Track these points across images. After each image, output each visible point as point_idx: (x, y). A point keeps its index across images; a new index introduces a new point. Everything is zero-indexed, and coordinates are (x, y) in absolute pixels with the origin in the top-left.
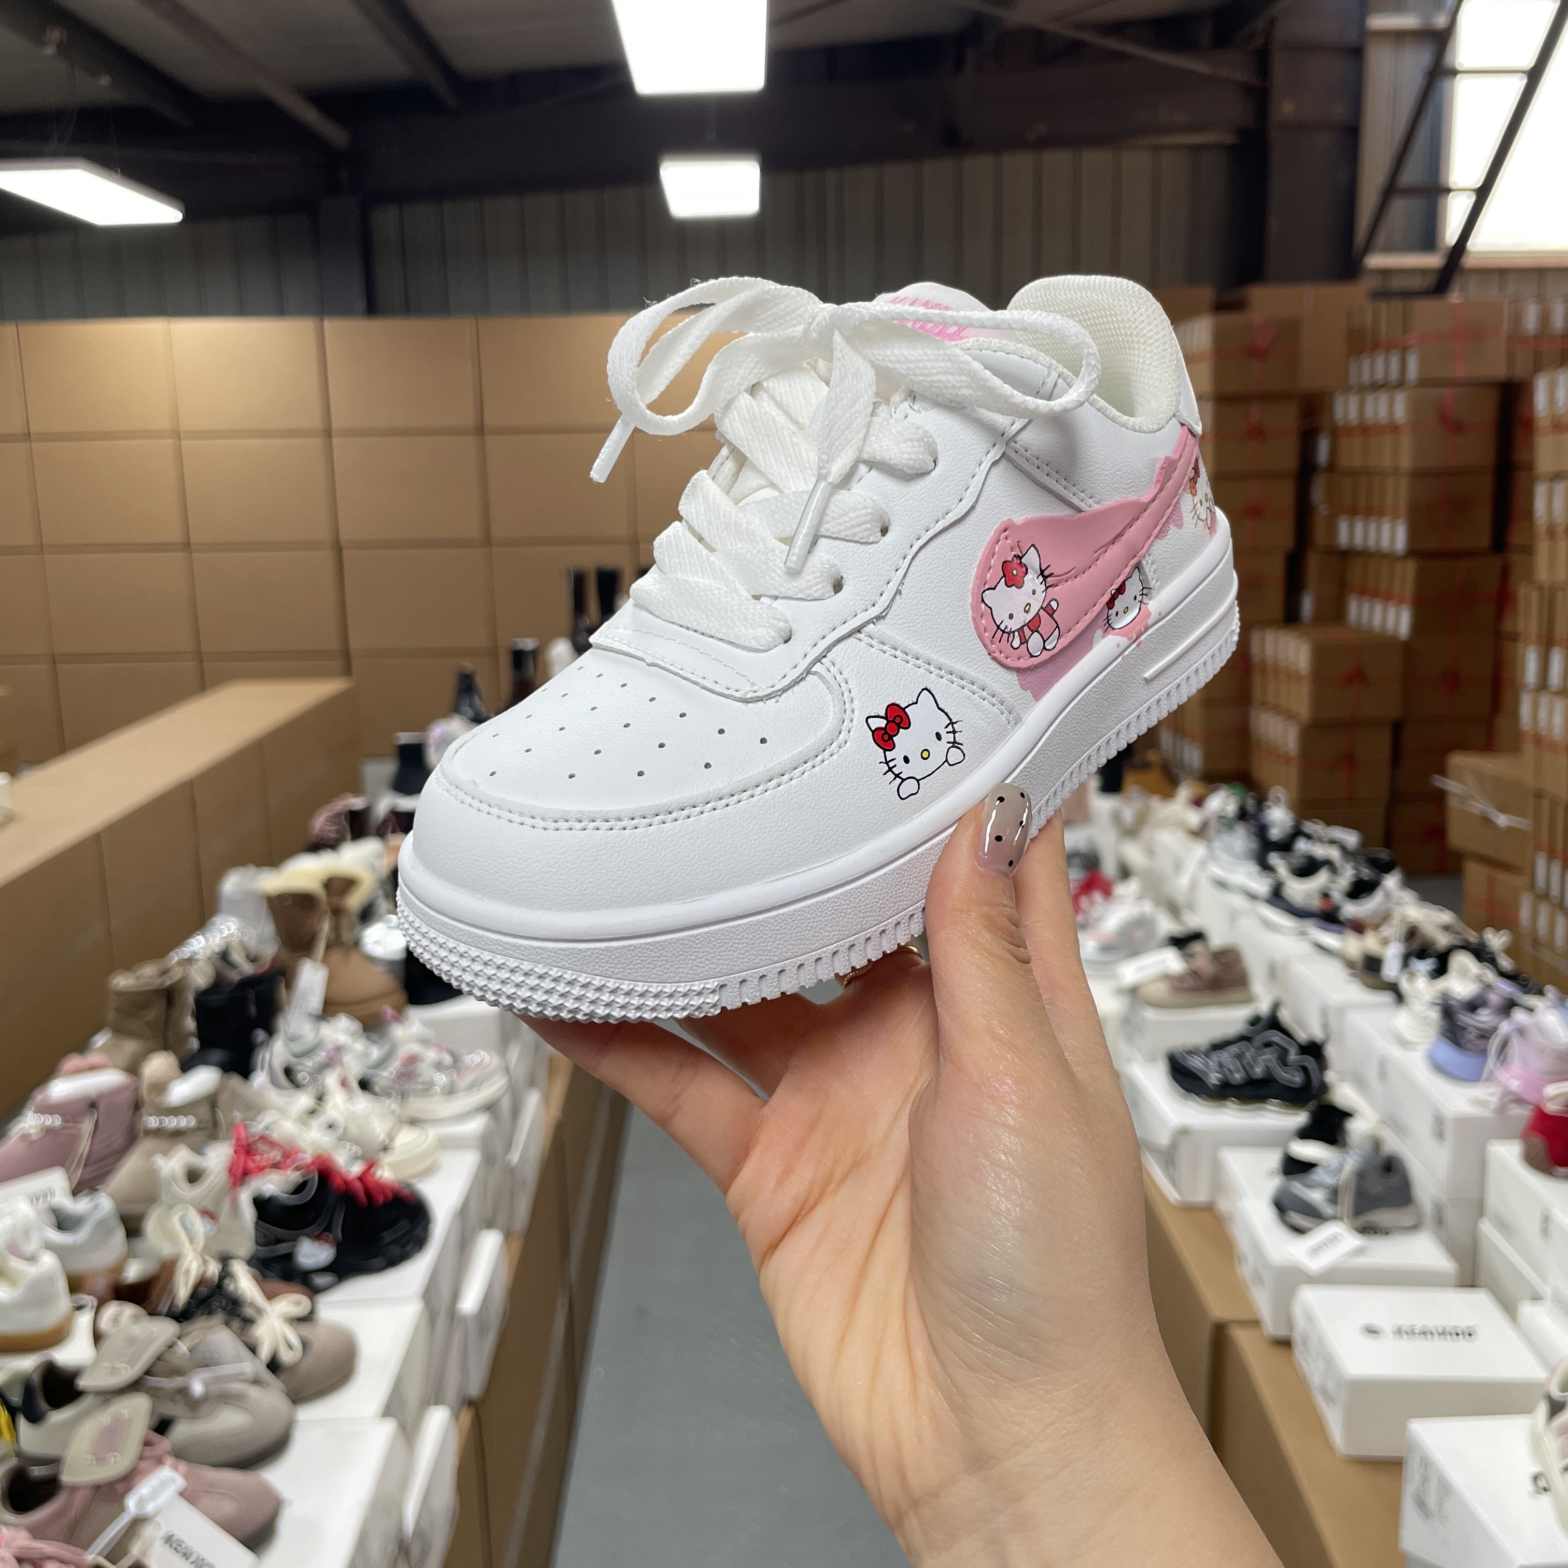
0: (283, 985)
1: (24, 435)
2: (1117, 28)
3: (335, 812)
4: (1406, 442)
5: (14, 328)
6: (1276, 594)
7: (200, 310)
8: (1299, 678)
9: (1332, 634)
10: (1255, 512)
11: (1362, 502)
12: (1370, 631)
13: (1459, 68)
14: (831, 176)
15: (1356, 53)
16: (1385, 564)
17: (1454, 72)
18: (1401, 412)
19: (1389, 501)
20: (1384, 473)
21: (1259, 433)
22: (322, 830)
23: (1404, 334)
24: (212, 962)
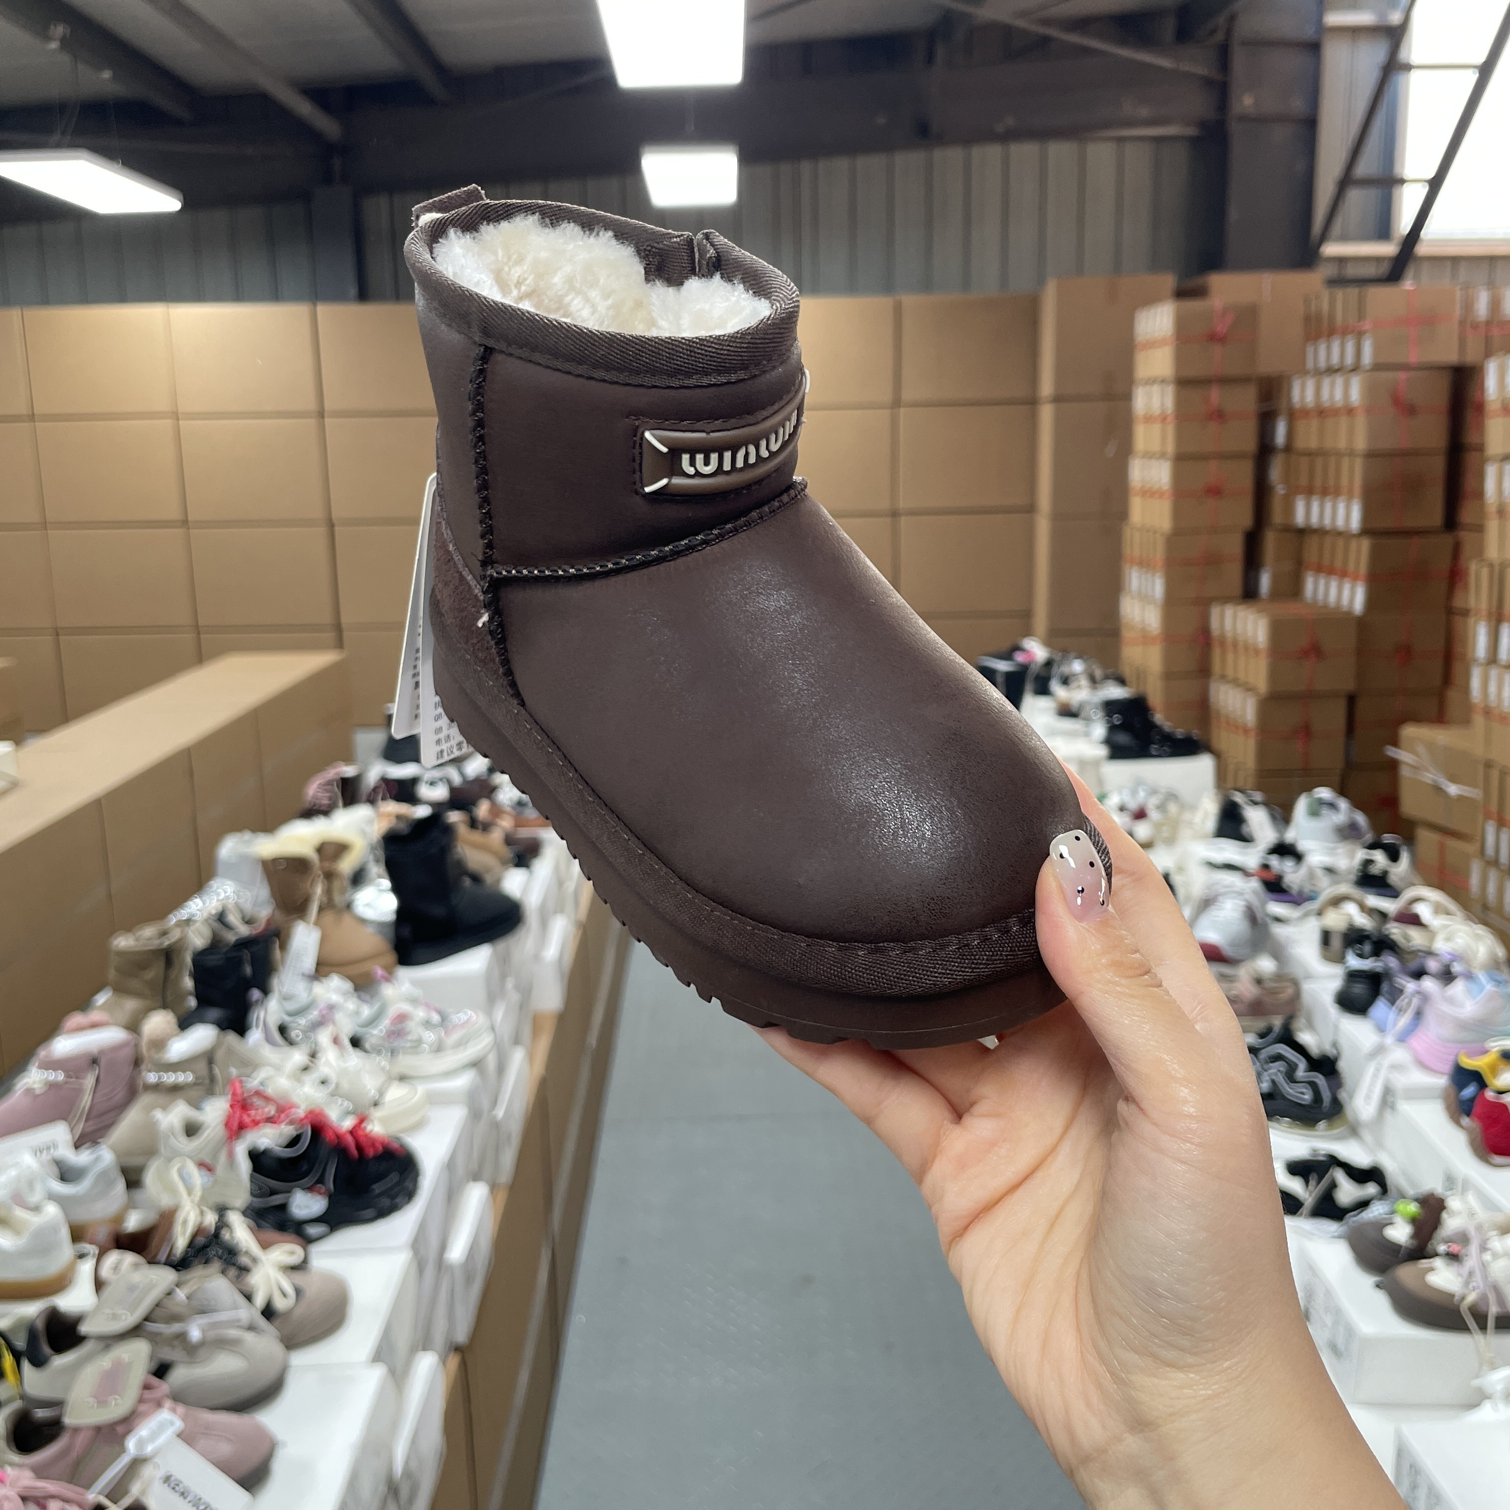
0: (277, 946)
1: (29, 415)
2: (1082, 24)
3: (327, 779)
4: (1361, 423)
5: (20, 313)
6: (1234, 571)
7: (198, 296)
8: (1257, 652)
9: (1290, 609)
10: (1214, 491)
11: (1318, 482)
12: (1325, 606)
13: (1412, 63)
14: (806, 167)
15: (1314, 48)
16: (1340, 542)
17: (1408, 67)
18: (1355, 395)
19: (1344, 481)
20: (1339, 455)
21: (1219, 415)
22: (315, 797)
23: (1360, 319)
24: (209, 924)
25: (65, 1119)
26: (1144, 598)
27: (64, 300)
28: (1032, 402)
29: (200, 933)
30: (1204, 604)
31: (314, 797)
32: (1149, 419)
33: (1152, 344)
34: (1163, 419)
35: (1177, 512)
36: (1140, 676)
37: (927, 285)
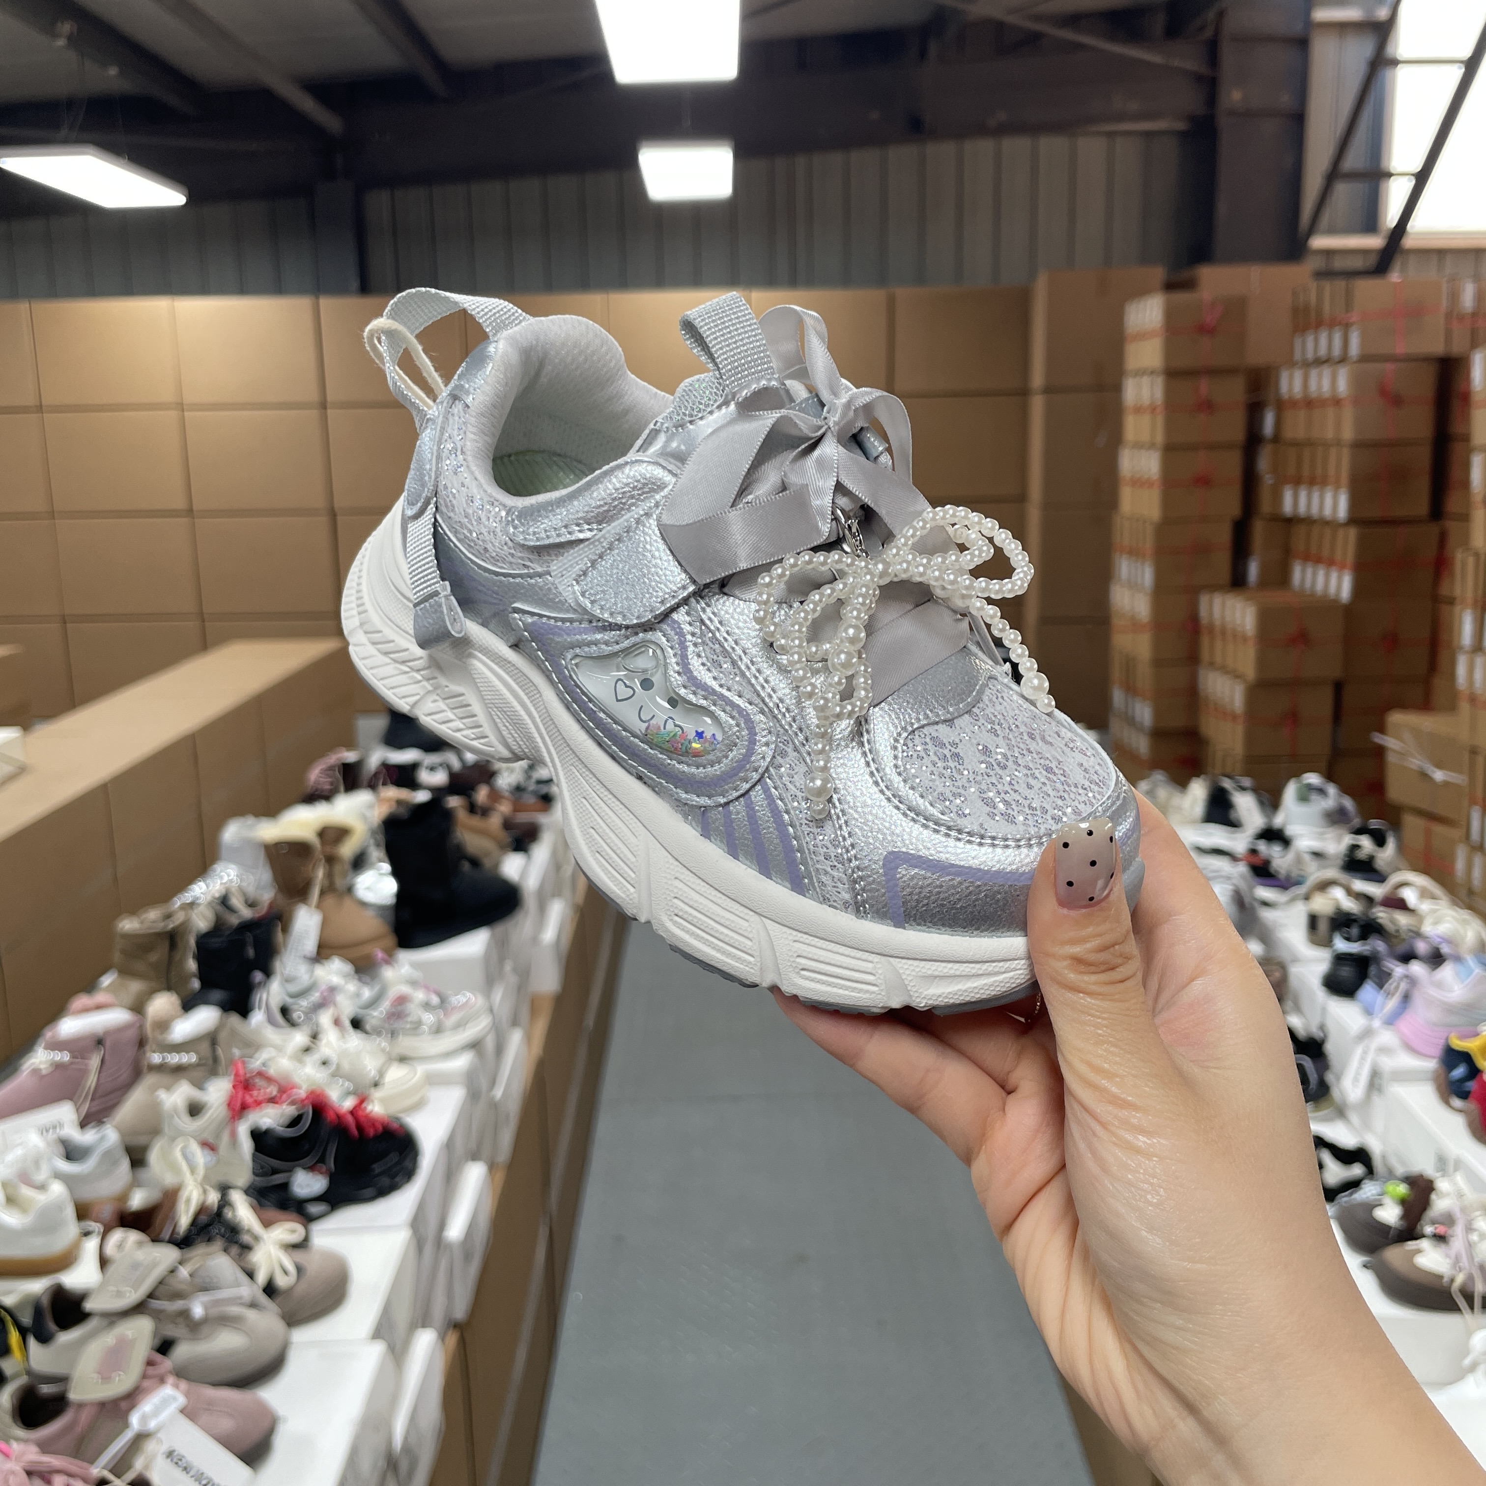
0: (279, 928)
1: (37, 406)
2: (1074, 20)
3: (329, 765)
4: (1348, 416)
5: (28, 305)
6: (1222, 560)
7: (203, 289)
8: (1245, 639)
9: (1277, 598)
10: (1203, 481)
11: (1306, 472)
12: (1313, 594)
13: (1399, 58)
14: (801, 161)
15: (1302, 43)
16: (1328, 531)
17: (1395, 62)
18: (1343, 386)
19: (1332, 471)
20: (1326, 445)
21: (1207, 406)
22: (317, 782)
23: (1347, 311)
24: (213, 908)
25: (70, 1099)
26: (1133, 586)
27: (72, 293)
28: (1024, 392)
29: (204, 917)
30: (1193, 592)
32: (1138, 410)
33: (1142, 336)
34: (1153, 409)
35: (1167, 502)
36: (1130, 663)
37: (920, 278)
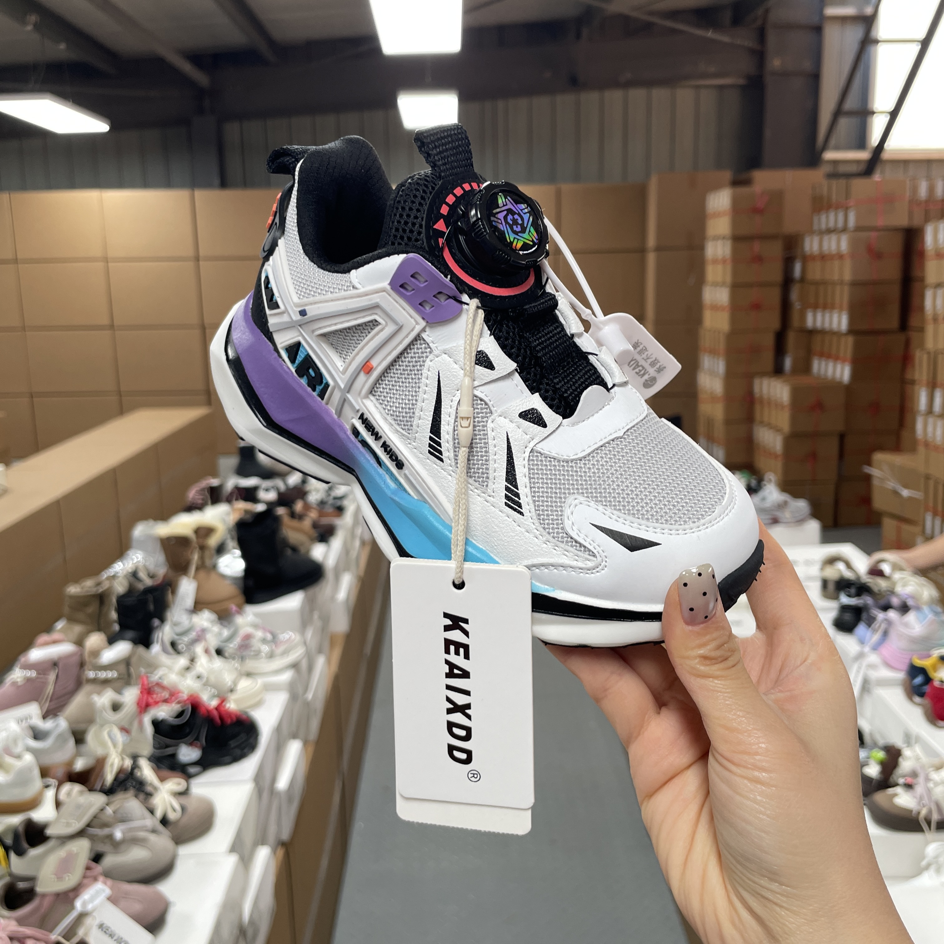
0: (170, 592)
1: (14, 260)
3: (201, 487)
4: (848, 266)
5: (8, 195)
6: (768, 357)
7: (120, 185)
8: (783, 407)
9: (803, 380)
10: (756, 307)
11: (821, 301)
12: (825, 378)
13: (879, 39)
14: (501, 104)
15: (818, 30)
16: (835, 339)
17: (877, 42)
18: (844, 246)
19: (837, 300)
20: (834, 283)
21: (758, 259)
23: (846, 200)
24: (127, 578)
25: (37, 700)
26: (712, 373)
27: (36, 187)
28: (642, 251)
29: (121, 584)
30: (749, 377)
31: (193, 498)
32: (715, 261)
33: (717, 215)
34: (724, 261)
35: (733, 320)
36: (710, 422)
37: (576, 178)
